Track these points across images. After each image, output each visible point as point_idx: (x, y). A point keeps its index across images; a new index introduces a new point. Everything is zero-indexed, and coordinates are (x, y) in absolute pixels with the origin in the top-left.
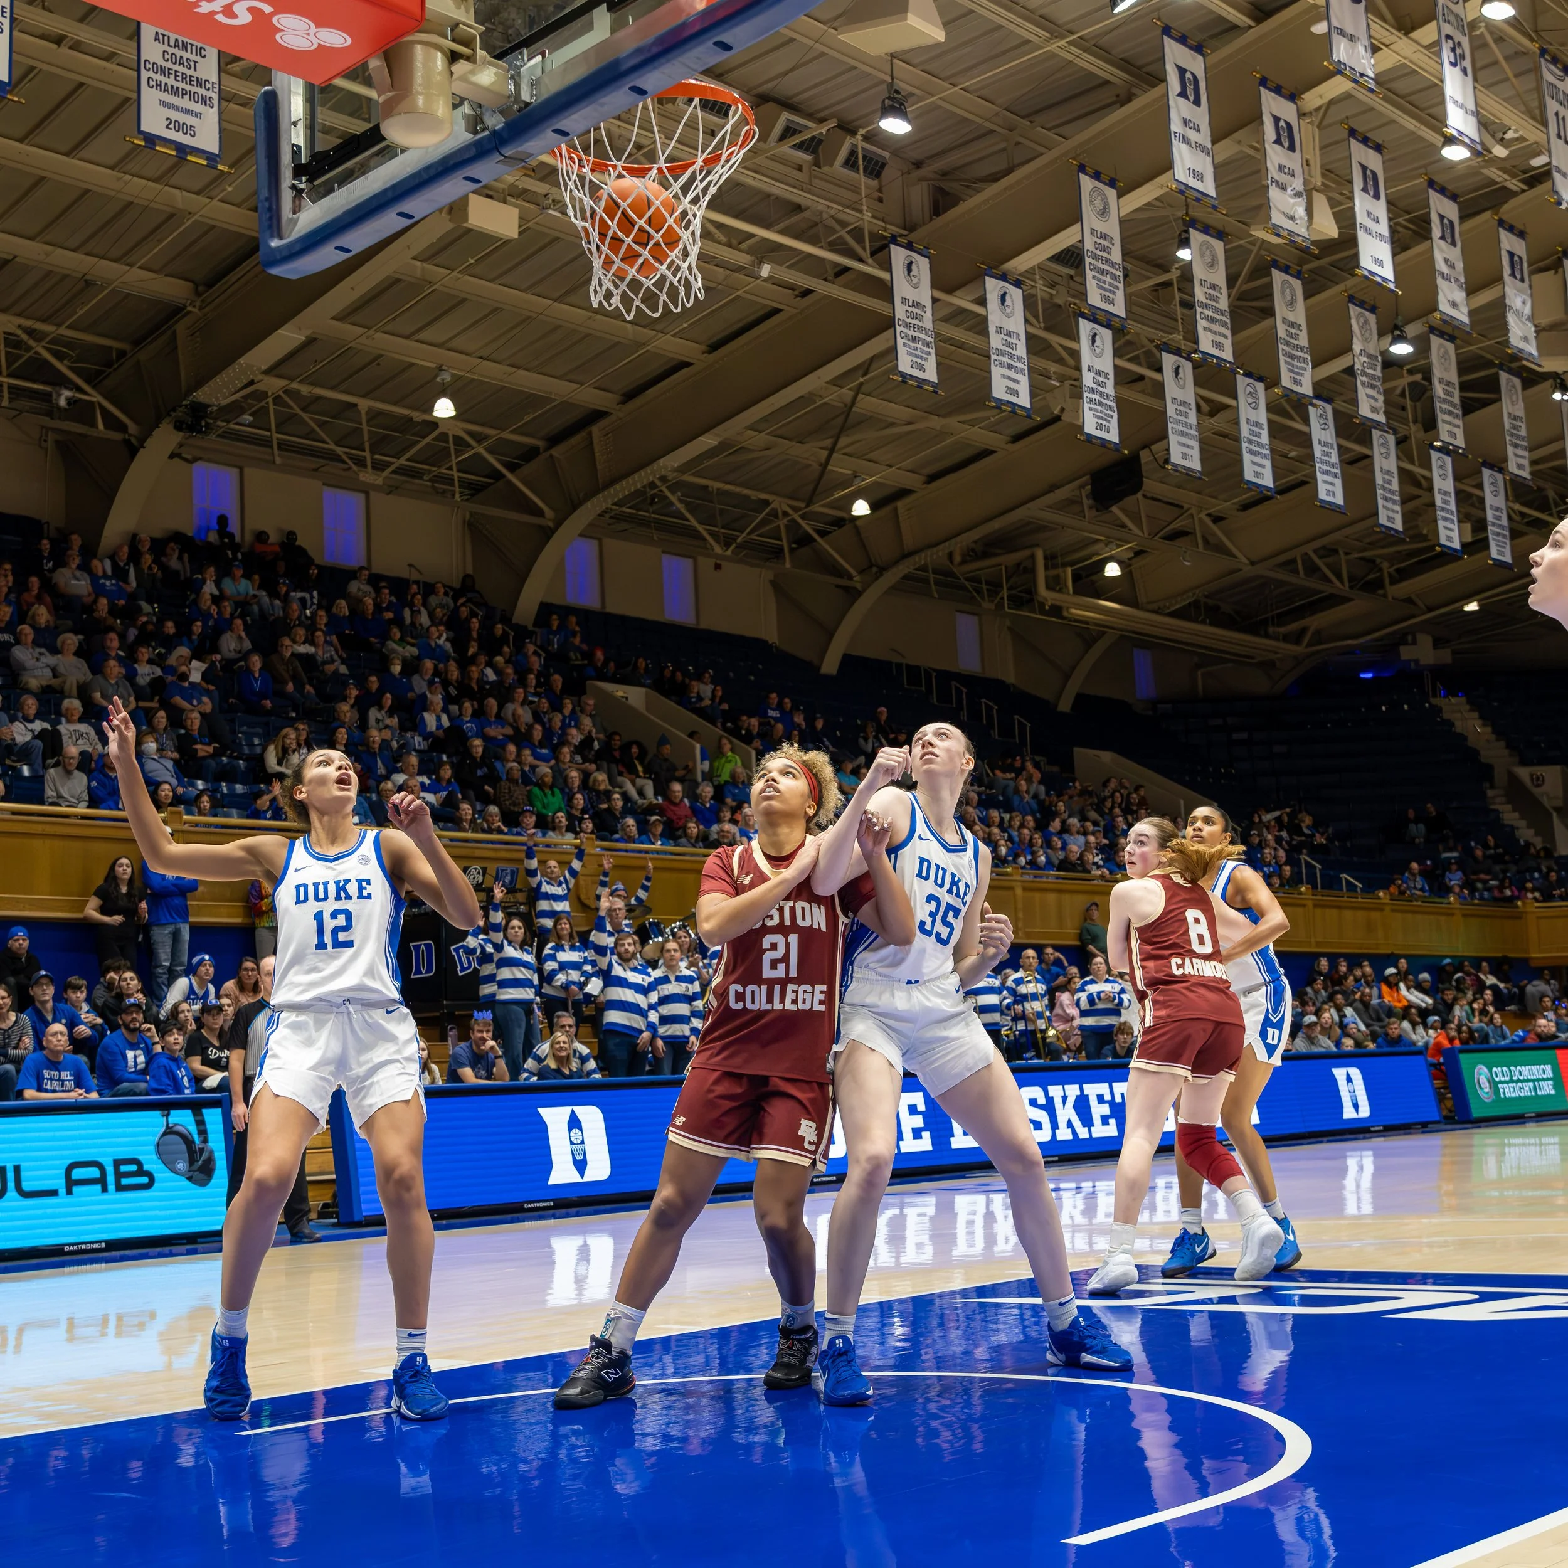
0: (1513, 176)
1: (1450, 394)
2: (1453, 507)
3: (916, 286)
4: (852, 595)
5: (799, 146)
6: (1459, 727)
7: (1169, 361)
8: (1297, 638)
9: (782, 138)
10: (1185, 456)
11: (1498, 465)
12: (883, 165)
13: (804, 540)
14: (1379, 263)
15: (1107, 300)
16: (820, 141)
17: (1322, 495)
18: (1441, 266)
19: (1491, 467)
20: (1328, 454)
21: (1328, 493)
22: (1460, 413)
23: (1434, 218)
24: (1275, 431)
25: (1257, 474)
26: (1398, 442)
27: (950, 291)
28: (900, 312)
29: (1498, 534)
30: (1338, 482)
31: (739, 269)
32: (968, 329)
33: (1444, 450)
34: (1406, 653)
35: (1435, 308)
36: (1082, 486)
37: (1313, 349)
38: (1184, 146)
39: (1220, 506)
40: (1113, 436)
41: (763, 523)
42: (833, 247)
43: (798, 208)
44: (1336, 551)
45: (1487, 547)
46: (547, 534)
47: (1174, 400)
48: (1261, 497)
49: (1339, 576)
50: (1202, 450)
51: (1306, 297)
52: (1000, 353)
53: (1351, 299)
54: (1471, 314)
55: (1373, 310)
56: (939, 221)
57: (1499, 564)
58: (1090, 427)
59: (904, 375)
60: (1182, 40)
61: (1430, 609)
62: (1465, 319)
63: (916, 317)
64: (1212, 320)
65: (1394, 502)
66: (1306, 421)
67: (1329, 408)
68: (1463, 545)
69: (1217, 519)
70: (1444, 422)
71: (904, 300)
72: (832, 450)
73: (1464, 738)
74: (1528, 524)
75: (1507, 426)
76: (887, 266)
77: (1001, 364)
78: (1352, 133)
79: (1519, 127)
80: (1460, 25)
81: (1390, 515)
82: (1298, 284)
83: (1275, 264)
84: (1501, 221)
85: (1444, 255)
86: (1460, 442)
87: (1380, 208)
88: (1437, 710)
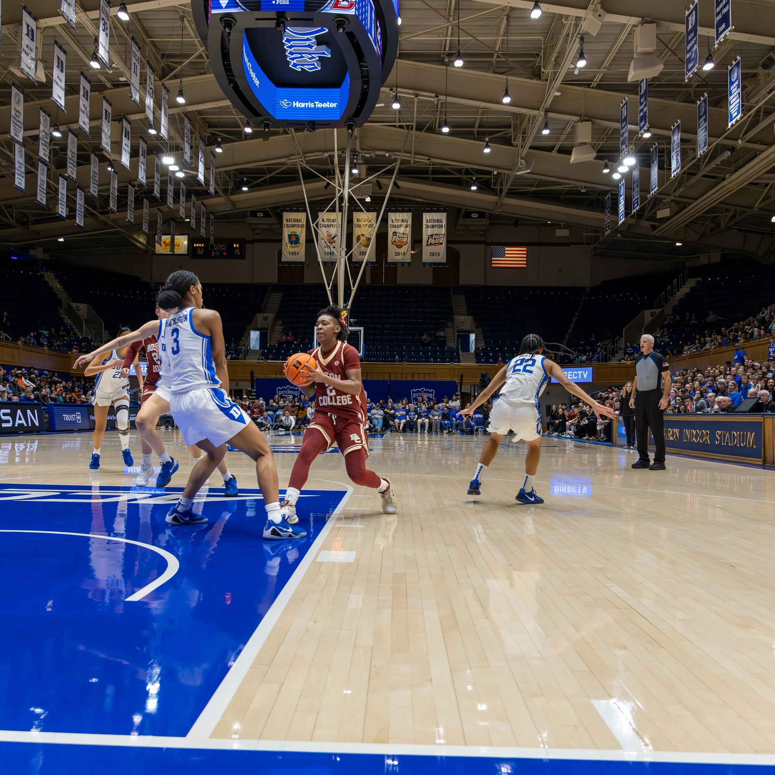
1: (74, 157)
2: (65, 200)
6: (50, 284)
11: (85, 189)
14: (60, 97)
17: (17, 183)
18: (81, 106)
19: (81, 189)
20: (20, 167)
21: (19, 182)
22: (75, 165)
23: (81, 87)
26: (48, 171)
29: (80, 214)
30: (23, 180)
33: (65, 178)
34: (32, 252)
35: (76, 121)
37: (24, 124)
44: (12, 207)
45: (75, 218)
51: (25, 101)
53: (41, 108)
54: (90, 128)
55: (49, 115)
57: (78, 225)
62: (88, 130)
65: (44, 193)
66: (14, 153)
67: (25, 149)
68: (66, 216)
70: (70, 167)
73: (52, 288)
74: (89, 213)
75: (92, 175)
78: (56, 42)
79: (118, 64)
80: (107, 15)
81: (42, 198)
82: (22, 96)
83: (13, 84)
84: (104, 98)
85: (83, 103)
86: (74, 176)
87: (63, 76)
88: (43, 276)
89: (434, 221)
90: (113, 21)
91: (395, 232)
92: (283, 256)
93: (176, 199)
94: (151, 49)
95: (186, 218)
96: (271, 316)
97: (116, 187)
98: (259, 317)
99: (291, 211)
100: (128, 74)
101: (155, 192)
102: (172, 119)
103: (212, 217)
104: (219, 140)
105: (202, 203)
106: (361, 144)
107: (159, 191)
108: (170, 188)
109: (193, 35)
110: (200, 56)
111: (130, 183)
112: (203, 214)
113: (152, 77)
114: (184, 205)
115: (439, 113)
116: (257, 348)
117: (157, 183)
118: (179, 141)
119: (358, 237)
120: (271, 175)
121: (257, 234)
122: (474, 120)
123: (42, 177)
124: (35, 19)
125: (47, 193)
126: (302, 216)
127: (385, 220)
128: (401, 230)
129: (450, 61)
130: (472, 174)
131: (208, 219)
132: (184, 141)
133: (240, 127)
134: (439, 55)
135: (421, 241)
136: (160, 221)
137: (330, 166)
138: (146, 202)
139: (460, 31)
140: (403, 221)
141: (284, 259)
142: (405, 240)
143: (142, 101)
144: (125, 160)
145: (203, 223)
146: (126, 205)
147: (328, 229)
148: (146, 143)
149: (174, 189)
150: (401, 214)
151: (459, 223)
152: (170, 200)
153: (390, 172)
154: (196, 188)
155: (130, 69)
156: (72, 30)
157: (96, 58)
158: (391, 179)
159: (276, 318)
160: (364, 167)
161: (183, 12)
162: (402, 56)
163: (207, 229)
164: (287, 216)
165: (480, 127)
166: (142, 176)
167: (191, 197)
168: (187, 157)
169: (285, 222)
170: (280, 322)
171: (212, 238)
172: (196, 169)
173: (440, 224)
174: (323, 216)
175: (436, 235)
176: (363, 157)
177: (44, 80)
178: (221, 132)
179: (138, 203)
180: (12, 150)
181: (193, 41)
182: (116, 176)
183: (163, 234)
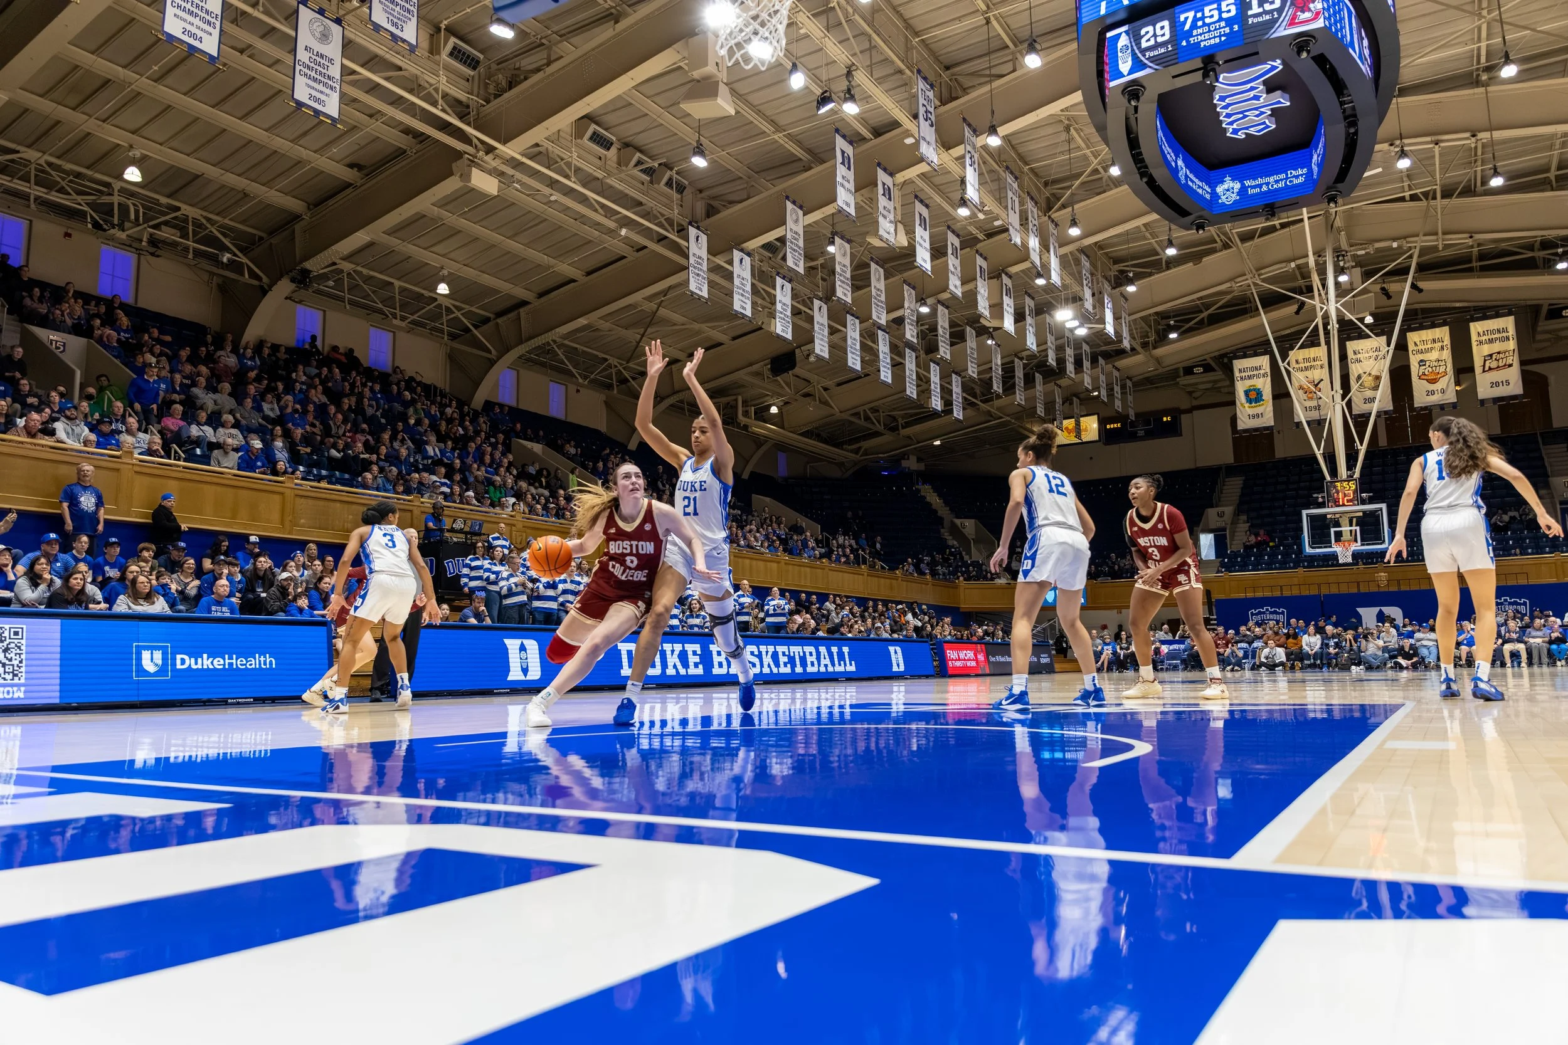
1: (946, 335)
2: (939, 391)
3: (700, 249)
5: (643, 172)
6: (928, 499)
7: (817, 303)
9: (635, 166)
10: (822, 350)
11: (962, 373)
12: (686, 187)
14: (925, 261)
15: (796, 265)
16: (654, 170)
17: (882, 377)
18: (951, 268)
19: (959, 373)
20: (886, 361)
21: (885, 377)
22: (948, 344)
23: (949, 245)
24: (864, 346)
25: (854, 364)
26: (919, 355)
27: (714, 255)
28: (692, 260)
29: (957, 406)
30: (890, 373)
31: (611, 232)
32: (722, 277)
33: (937, 363)
34: (904, 463)
35: (946, 289)
36: (768, 364)
37: (887, 303)
38: (841, 190)
39: (828, 383)
40: (789, 336)
41: (604, 370)
42: (660, 225)
43: (641, 202)
44: (880, 410)
45: (953, 411)
46: (492, 363)
47: (818, 325)
48: (855, 377)
50: (829, 349)
51: (886, 278)
52: (738, 288)
53: (905, 281)
54: (962, 293)
55: (914, 288)
56: (713, 219)
57: (957, 420)
58: (779, 330)
59: (692, 293)
60: (844, 137)
61: (919, 443)
62: (960, 295)
63: (699, 265)
64: (843, 283)
65: (914, 386)
67: (889, 335)
68: (942, 410)
70: (942, 347)
71: (694, 255)
72: (643, 335)
73: (929, 504)
74: (968, 404)
75: (969, 354)
76: (686, 237)
77: (739, 294)
78: (916, 197)
79: (991, 205)
80: (974, 147)
81: (912, 391)
82: (882, 271)
83: (872, 259)
84: (977, 251)
85: (953, 262)
86: (948, 357)
87: (926, 235)
88: (919, 491)
89: (1492, 332)
90: (981, 156)
91: (1422, 361)
92: (1239, 422)
93: (1078, 364)
94: (1030, 178)
95: (1094, 390)
96: (1229, 510)
97: (999, 363)
98: (1211, 513)
99: (1245, 356)
100: (1003, 215)
101: (1050, 361)
102: (1064, 261)
103: (1129, 383)
104: (1131, 275)
105: (1114, 366)
106: (1349, 237)
107: (1055, 359)
108: (1069, 352)
109: (1083, 145)
110: (1096, 171)
111: (1016, 355)
112: (1117, 381)
113: (1035, 210)
114: (1089, 373)
115: (1479, 163)
116: (1212, 557)
117: (1051, 349)
118: (1076, 288)
119: (1359, 377)
120: (1210, 311)
121: (1195, 399)
122: (1547, 160)
123: (910, 365)
124: (891, 175)
125: (918, 386)
126: (1264, 361)
127: (1402, 347)
128: (1434, 355)
129: (1490, 79)
130: (1557, 246)
131: (1123, 387)
132: (1082, 286)
133: (1157, 254)
134: (1471, 73)
135: (1471, 369)
136: (1059, 400)
137: (1301, 282)
138: (1038, 377)
139: (1506, 27)
140: (1434, 341)
141: (1241, 426)
142: (1442, 369)
143: (1025, 246)
144: (1009, 324)
146: (1013, 386)
147: (1308, 373)
148: (1033, 298)
149: (1075, 352)
150: (1429, 331)
151: (1539, 329)
152: (1070, 367)
153: (1402, 271)
154: (1104, 348)
155: (1006, 208)
156: (933, 180)
157: (964, 202)
158: (1406, 281)
159: (1238, 512)
160: (1357, 272)
161: (1068, 119)
162: (1403, 92)
163: (1124, 401)
164: (1238, 364)
165: (1559, 168)
166: (1031, 342)
167: (1098, 361)
168: (1089, 304)
169: (1237, 374)
170: (1244, 517)
171: (1132, 413)
172: (1102, 321)
173: (1504, 335)
174: (1295, 355)
175: (1499, 353)
176: (1354, 257)
177: (906, 244)
178: (1133, 266)
179: (1029, 381)
180: (875, 341)
181: (1084, 155)
182: (999, 349)
183: (1065, 418)
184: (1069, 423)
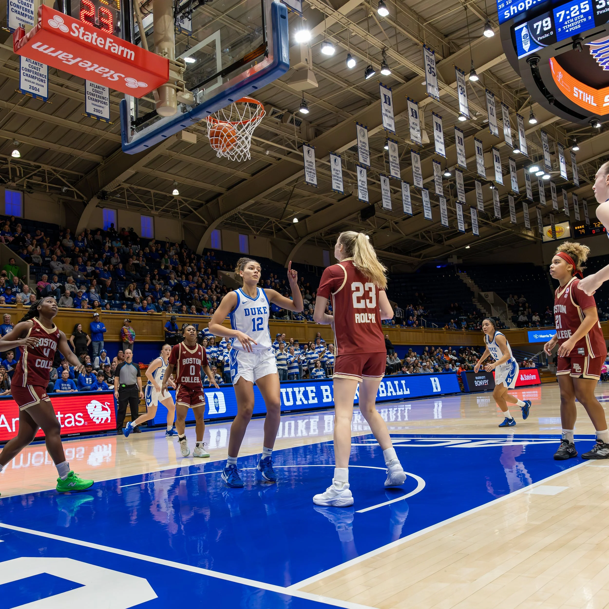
0: (478, 125)
1: (461, 187)
2: (462, 219)
3: (310, 157)
4: (293, 245)
5: (277, 117)
6: (464, 282)
7: (382, 178)
8: (419, 256)
9: (272, 115)
10: (387, 205)
11: (475, 207)
12: (301, 123)
13: (280, 230)
14: (441, 150)
15: (365, 161)
16: (283, 116)
17: (426, 216)
18: (459, 151)
19: (473, 207)
20: (427, 204)
21: (427, 215)
22: (464, 192)
23: (456, 137)
24: (412, 198)
25: (407, 210)
26: (447, 201)
27: (320, 159)
28: (306, 164)
29: (475, 227)
30: (430, 212)
31: (260, 152)
32: (326, 169)
33: (460, 203)
34: (450, 260)
35: (457, 163)
36: (358, 214)
37: (423, 175)
38: (386, 117)
39: (397, 219)
40: (367, 200)
41: (268, 225)
42: (287, 146)
43: (276, 135)
44: (429, 232)
45: (472, 230)
46: (206, 228)
47: (384, 189)
48: (409, 217)
49: (430, 238)
50: (392, 204)
51: (421, 160)
52: (334, 176)
53: (433, 160)
54: (467, 164)
55: (439, 163)
56: (317, 138)
57: (475, 234)
58: (360, 197)
59: (307, 182)
60: (385, 87)
61: (456, 248)
62: (465, 166)
63: (311, 166)
64: (395, 167)
65: (446, 218)
66: (421, 196)
67: (427, 191)
68: (465, 230)
69: (396, 223)
70: (460, 195)
71: (307, 161)
72: (287, 204)
73: (465, 284)
74: (483, 224)
75: (477, 196)
76: (302, 151)
77: (335, 179)
78: (433, 113)
80: (463, 82)
81: (445, 222)
82: (418, 156)
83: (412, 150)
84: (475, 138)
85: (459, 147)
87: (441, 134)
88: (458, 276)
93: (548, 197)
97: (498, 200)
101: (528, 196)
102: (528, 138)
103: (585, 202)
104: (575, 140)
105: (573, 193)
107: (531, 195)
108: (541, 189)
111: (509, 194)
112: (576, 202)
113: (507, 112)
114: (556, 200)
117: (528, 189)
123: (443, 206)
124: (416, 103)
125: (448, 217)
131: (580, 205)
132: (543, 151)
136: (539, 217)
138: (525, 205)
144: (499, 178)
145: (576, 209)
146: (508, 211)
149: (545, 189)
152: (542, 199)
155: (488, 113)
166: (515, 187)
167: (562, 191)
168: (548, 163)
171: (587, 220)
172: (558, 169)
179: (519, 207)
182: (497, 192)
183: (545, 226)
184: (547, 229)
